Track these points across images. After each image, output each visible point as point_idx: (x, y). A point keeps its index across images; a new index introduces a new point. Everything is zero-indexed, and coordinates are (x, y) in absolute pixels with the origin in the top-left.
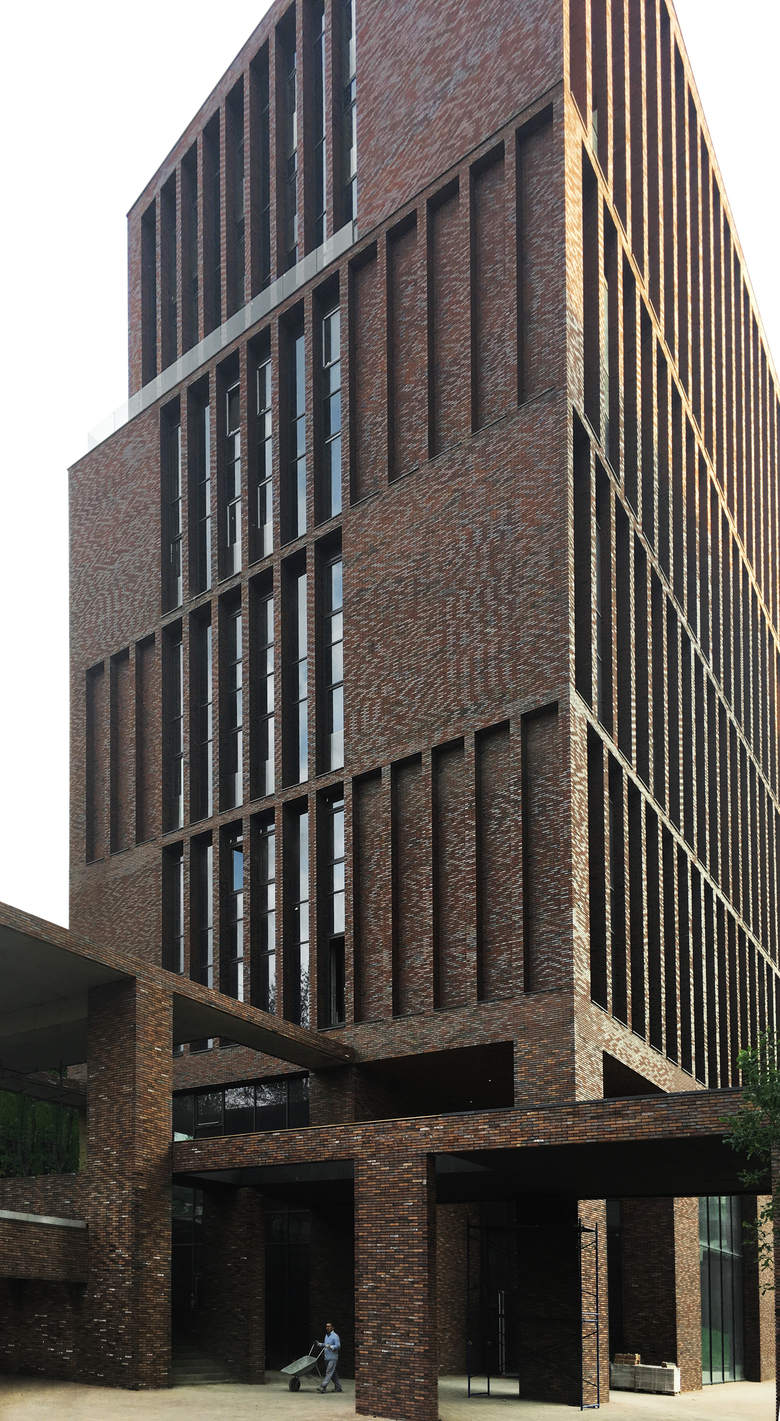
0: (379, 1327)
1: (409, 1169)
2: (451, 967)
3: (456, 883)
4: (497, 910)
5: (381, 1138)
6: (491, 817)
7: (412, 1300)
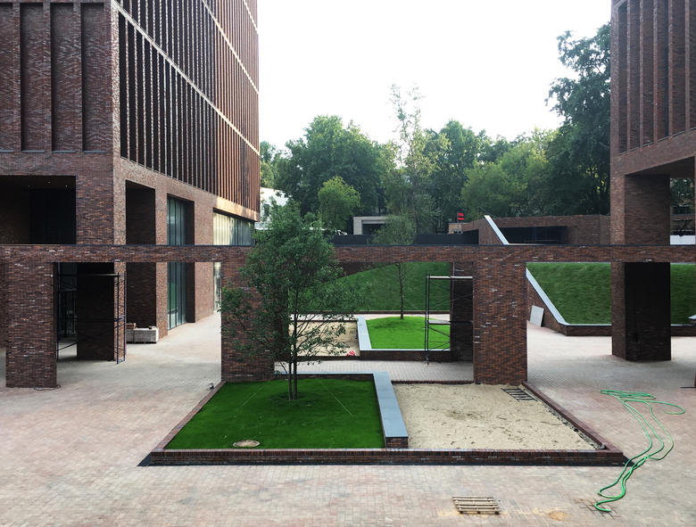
0: (22, 344)
1: (42, 270)
2: (32, 128)
3: (36, 82)
4: (64, 102)
5: (25, 253)
6: (60, 50)
7: (43, 331)
